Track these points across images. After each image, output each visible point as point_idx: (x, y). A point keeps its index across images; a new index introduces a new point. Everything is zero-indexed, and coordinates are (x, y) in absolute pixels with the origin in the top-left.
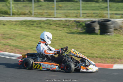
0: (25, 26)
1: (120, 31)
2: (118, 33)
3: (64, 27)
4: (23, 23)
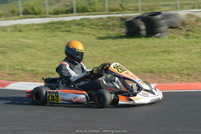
0: (49, 30)
1: (181, 29)
2: (179, 32)
3: (101, 29)
4: (47, 27)
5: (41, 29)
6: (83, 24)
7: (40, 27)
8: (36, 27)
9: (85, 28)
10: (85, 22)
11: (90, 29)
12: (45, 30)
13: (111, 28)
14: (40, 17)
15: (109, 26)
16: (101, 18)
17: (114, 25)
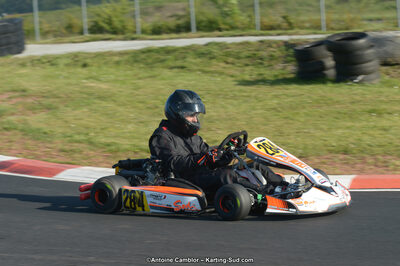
0: (142, 65)
3: (247, 65)
4: (138, 59)
5: (127, 62)
6: (210, 53)
7: (126, 57)
8: (116, 58)
9: (214, 62)
10: (216, 51)
11: (223, 65)
12: (135, 65)
13: (266, 63)
14: (125, 39)
15: (261, 59)
16: (247, 43)
17: (272, 57)
